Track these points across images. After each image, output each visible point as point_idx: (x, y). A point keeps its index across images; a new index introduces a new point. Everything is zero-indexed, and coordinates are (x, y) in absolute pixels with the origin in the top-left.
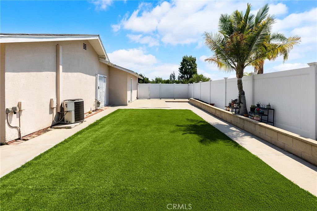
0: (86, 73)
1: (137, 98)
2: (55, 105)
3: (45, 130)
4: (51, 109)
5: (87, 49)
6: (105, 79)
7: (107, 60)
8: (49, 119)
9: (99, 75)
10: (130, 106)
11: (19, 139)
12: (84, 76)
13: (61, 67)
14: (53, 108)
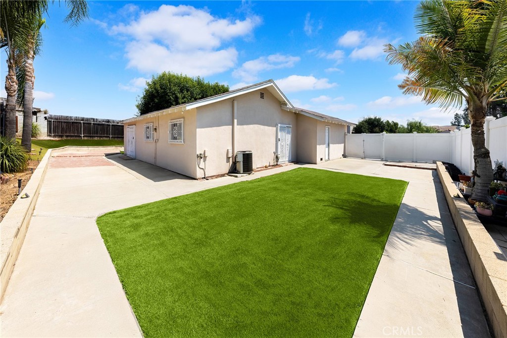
0: (264, 125)
1: (344, 156)
2: (230, 155)
3: (223, 175)
4: (228, 158)
5: (264, 97)
6: (290, 130)
7: (289, 106)
8: (226, 167)
9: (279, 125)
10: (320, 166)
11: (204, 178)
12: (262, 127)
13: (236, 121)
14: (230, 158)
